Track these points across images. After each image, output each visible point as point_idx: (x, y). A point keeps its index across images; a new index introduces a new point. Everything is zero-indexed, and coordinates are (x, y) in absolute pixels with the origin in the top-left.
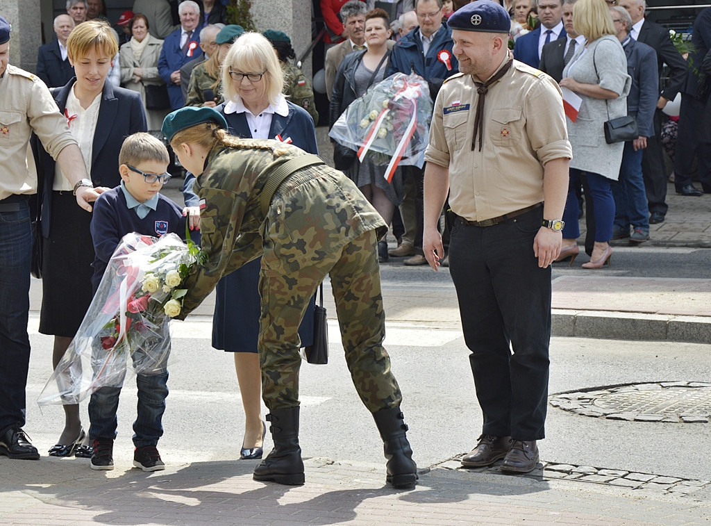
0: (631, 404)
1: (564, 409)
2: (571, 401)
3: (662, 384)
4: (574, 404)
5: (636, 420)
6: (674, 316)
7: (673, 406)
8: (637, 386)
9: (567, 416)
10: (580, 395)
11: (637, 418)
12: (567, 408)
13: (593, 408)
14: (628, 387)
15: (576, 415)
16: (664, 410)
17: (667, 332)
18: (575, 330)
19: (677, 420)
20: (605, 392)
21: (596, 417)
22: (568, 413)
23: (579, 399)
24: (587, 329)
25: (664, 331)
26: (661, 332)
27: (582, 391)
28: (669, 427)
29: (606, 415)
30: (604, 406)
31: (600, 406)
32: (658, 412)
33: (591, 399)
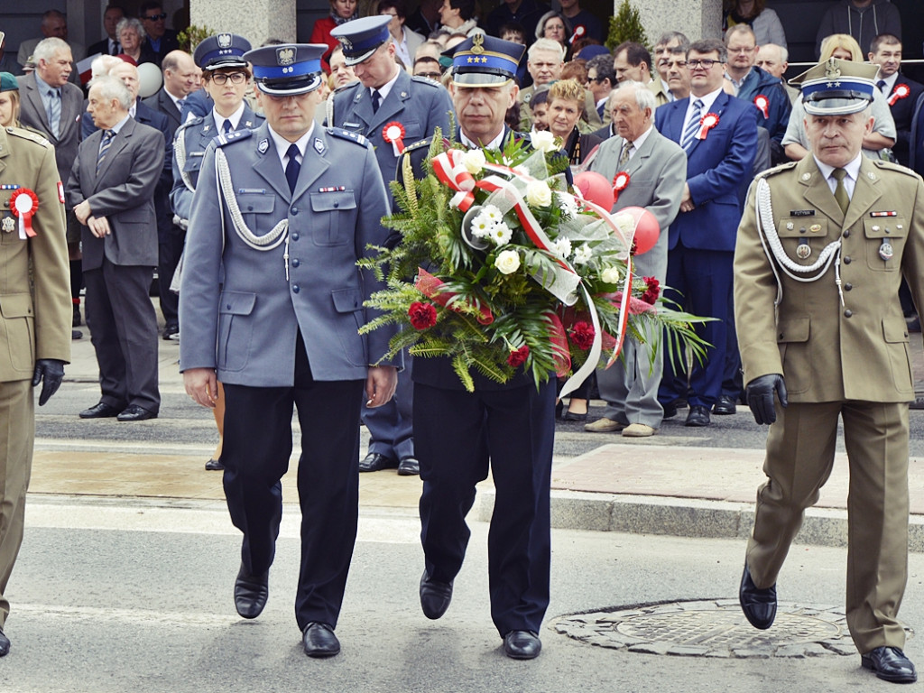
0: (668, 631)
1: (573, 637)
2: (587, 625)
3: (717, 601)
4: (589, 630)
5: (669, 654)
6: (748, 505)
7: (726, 633)
8: (683, 605)
9: (576, 646)
10: (600, 616)
11: (671, 651)
12: (576, 635)
13: (613, 635)
14: (670, 606)
15: (589, 645)
16: (713, 639)
17: (738, 527)
18: (611, 522)
19: (727, 654)
20: (638, 612)
21: (615, 648)
22: (576, 642)
23: (598, 622)
24: (628, 522)
25: (734, 526)
26: (730, 527)
27: (604, 610)
28: (715, 665)
29: (628, 645)
30: (629, 633)
31: (626, 632)
32: (706, 642)
33: (613, 622)
